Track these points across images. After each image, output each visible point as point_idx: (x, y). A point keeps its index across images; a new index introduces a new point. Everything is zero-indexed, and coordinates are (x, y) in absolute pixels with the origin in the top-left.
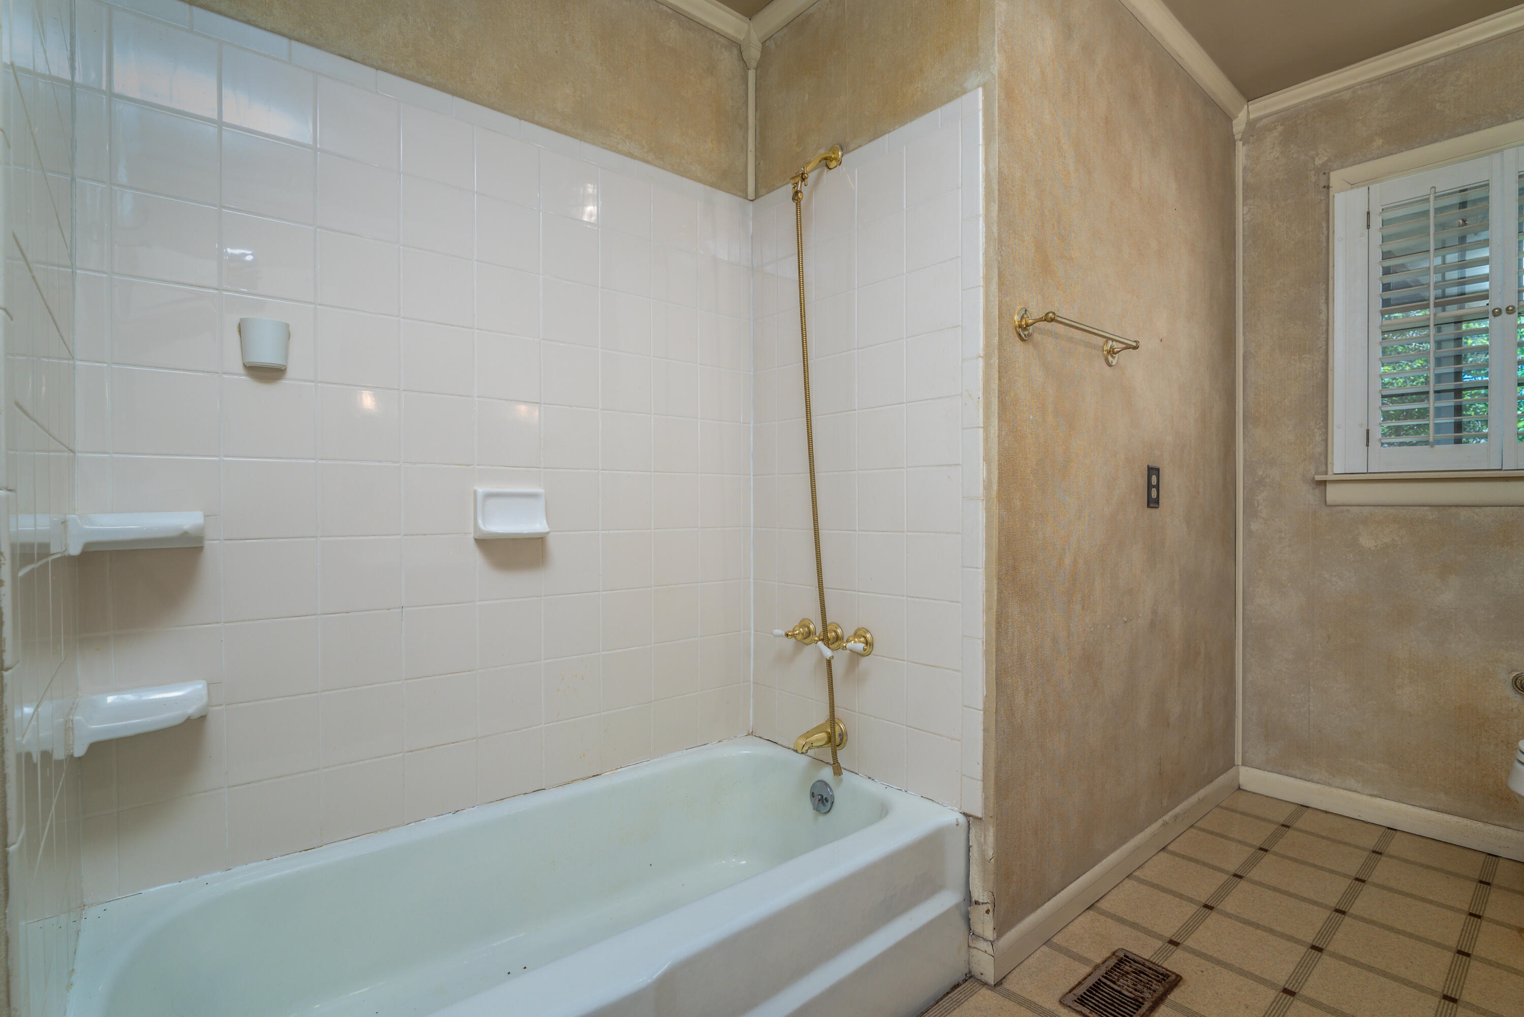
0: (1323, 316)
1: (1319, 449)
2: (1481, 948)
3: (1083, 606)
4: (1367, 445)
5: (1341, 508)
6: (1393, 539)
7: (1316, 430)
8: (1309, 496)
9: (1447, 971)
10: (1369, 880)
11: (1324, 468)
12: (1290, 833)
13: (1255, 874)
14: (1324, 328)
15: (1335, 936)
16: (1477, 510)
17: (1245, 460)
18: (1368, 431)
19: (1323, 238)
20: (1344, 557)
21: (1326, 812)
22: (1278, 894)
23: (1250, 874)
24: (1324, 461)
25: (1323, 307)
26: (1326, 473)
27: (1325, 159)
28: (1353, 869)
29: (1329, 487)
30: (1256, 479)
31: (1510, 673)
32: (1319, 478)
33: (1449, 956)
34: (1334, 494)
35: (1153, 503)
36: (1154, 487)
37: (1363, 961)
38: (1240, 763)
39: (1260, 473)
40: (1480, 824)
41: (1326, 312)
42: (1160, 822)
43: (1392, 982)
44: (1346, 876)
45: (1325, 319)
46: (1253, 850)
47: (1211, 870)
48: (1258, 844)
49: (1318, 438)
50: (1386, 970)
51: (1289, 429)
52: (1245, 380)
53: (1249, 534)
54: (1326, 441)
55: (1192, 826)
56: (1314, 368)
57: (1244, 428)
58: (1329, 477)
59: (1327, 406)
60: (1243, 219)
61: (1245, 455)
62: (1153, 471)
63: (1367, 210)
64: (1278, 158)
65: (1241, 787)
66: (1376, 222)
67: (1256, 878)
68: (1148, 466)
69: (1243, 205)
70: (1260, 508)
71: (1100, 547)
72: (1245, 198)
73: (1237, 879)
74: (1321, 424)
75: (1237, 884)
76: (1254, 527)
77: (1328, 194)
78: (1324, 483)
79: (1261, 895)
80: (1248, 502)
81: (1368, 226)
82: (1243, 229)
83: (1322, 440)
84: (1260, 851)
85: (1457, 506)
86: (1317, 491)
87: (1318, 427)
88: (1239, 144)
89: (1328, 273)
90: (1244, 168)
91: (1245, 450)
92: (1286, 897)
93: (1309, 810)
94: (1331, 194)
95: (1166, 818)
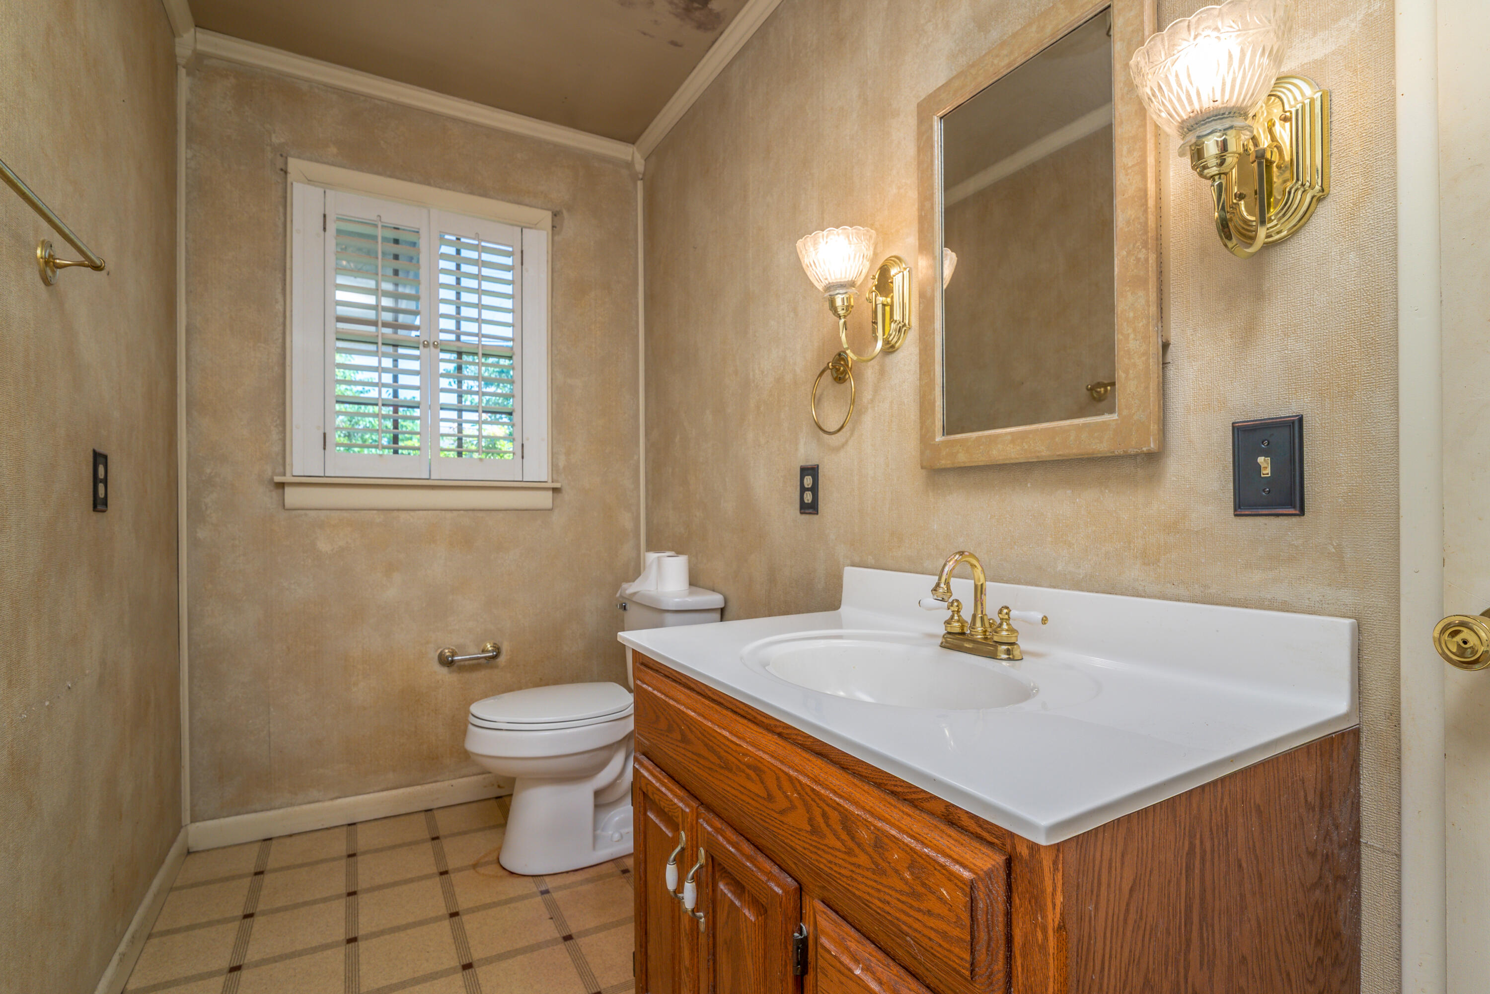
0: (279, 307)
1: (276, 448)
2: (463, 902)
3: (10, 681)
4: (324, 449)
5: (299, 511)
6: (347, 542)
7: (272, 428)
8: (266, 498)
9: (453, 941)
10: (359, 888)
11: (282, 470)
12: (267, 878)
13: (253, 954)
14: (281, 320)
15: (360, 972)
16: (412, 513)
17: (189, 455)
18: (325, 434)
19: (280, 224)
20: (302, 563)
21: (290, 836)
22: (288, 961)
23: (248, 956)
24: (281, 461)
25: (279, 297)
26: (284, 474)
27: (282, 140)
28: (340, 886)
29: (288, 490)
30: (204, 478)
31: (436, 651)
32: (278, 479)
33: (446, 923)
34: (293, 496)
35: (99, 504)
36: (101, 482)
37: (394, 981)
38: (188, 821)
39: (208, 471)
40: (419, 788)
41: (282, 303)
42: (116, 958)
43: (424, 985)
44: (338, 897)
45: (282, 310)
46: (237, 924)
47: (200, 983)
48: (239, 912)
49: (275, 436)
50: (416, 976)
51: (242, 423)
52: (188, 358)
53: (194, 543)
54: (283, 440)
55: (150, 936)
56: (270, 360)
57: (187, 415)
58: (288, 479)
59: (284, 403)
60: (187, 164)
61: (189, 448)
62: (99, 458)
63: (323, 213)
64: (230, 112)
65: (191, 850)
66: (332, 227)
67: (257, 957)
68: (94, 451)
69: (187, 147)
70: (208, 512)
71: (34, 576)
72: (189, 140)
73: (236, 973)
74: (278, 422)
75: (239, 981)
76: (201, 534)
77: (286, 178)
78: (281, 486)
79: (271, 976)
80: (195, 506)
81: (325, 229)
82: (187, 176)
83: (280, 439)
84: (246, 920)
85: (398, 510)
86: (274, 494)
87: (275, 424)
88: (182, 72)
89: (285, 263)
90: (188, 104)
91: (189, 442)
92: (296, 959)
93: (274, 842)
94: (289, 180)
95: (122, 948)
